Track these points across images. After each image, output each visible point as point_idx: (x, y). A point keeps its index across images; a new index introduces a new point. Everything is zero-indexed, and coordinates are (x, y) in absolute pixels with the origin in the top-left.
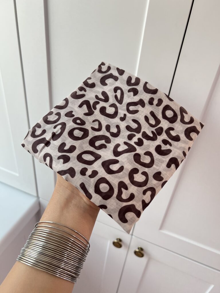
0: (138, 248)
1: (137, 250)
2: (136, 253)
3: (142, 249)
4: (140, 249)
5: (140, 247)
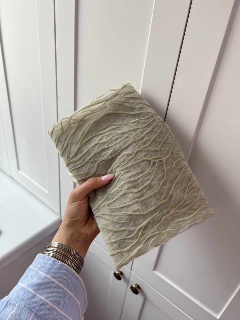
0: (136, 285)
1: (134, 286)
2: (132, 287)
3: (139, 287)
5: (137, 284)
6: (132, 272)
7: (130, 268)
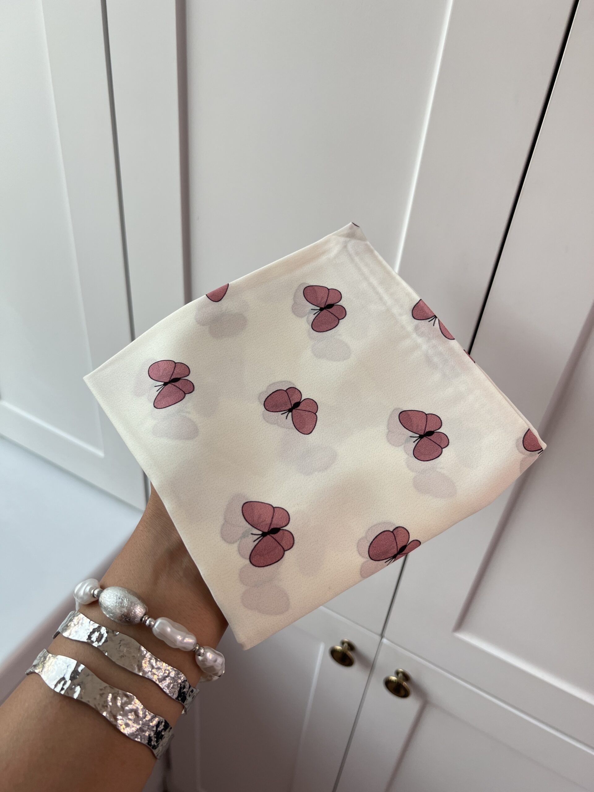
0: (397, 673)
1: (394, 678)
2: (388, 683)
3: (406, 677)
4: (400, 675)
5: (401, 670)
6: (385, 640)
7: (380, 631)
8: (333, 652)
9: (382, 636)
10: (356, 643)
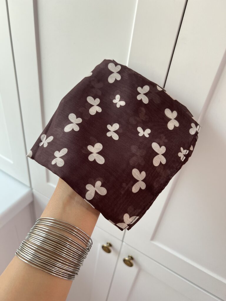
1: (127, 259)
2: (125, 261)
4: (130, 257)
6: (124, 243)
7: (122, 239)
8: (103, 247)
9: (123, 241)
10: (112, 243)
